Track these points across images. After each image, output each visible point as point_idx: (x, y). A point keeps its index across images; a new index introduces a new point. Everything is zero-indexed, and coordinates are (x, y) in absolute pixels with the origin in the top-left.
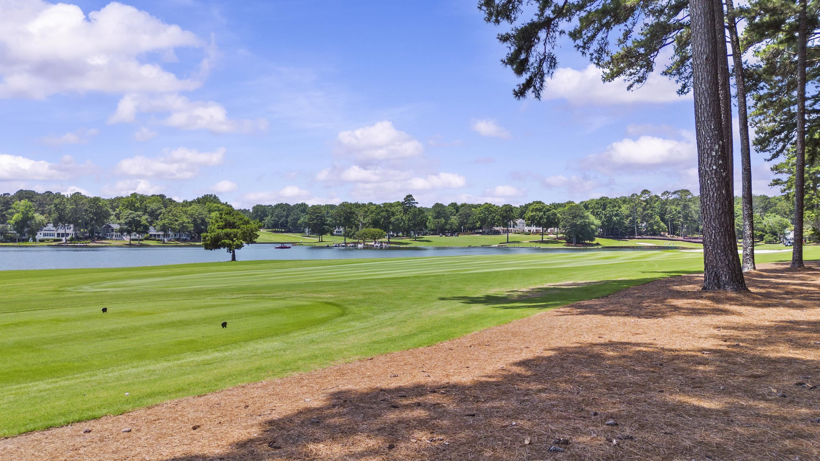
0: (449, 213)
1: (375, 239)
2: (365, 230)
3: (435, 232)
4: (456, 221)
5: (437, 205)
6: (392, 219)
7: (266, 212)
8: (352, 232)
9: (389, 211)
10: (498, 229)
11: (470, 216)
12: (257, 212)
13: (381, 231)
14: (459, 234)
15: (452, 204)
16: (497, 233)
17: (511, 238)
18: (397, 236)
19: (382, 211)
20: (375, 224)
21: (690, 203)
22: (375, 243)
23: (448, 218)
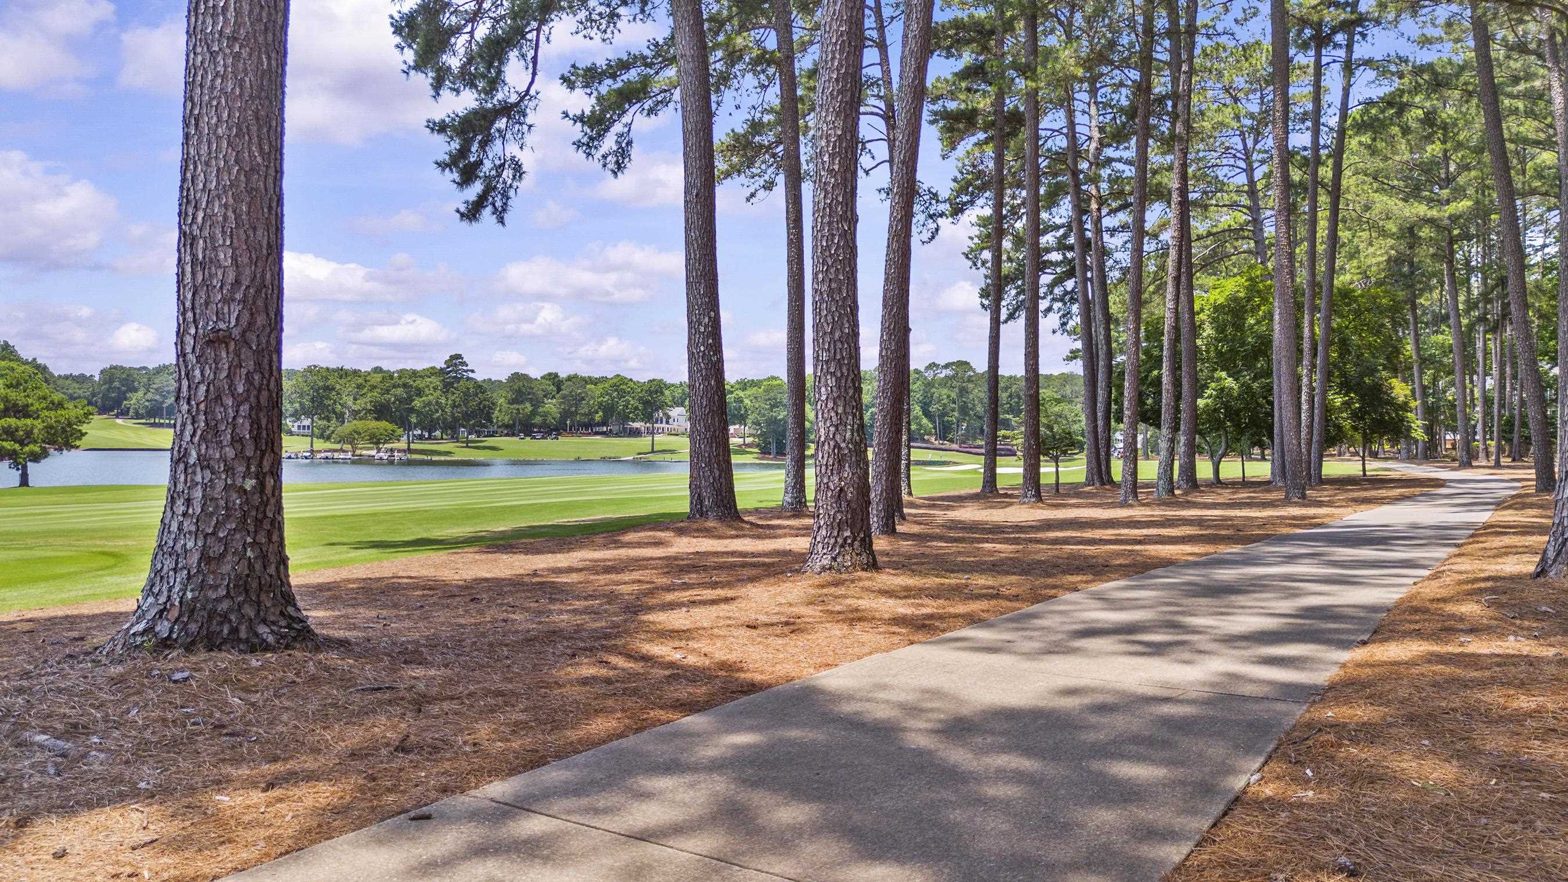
0: (541, 394)
1: (378, 443)
2: (358, 424)
3: (510, 430)
4: (555, 410)
5: (516, 377)
6: (417, 403)
7: (133, 382)
8: (331, 429)
9: (411, 386)
10: (636, 425)
11: (583, 399)
12: (111, 381)
13: (390, 426)
14: (560, 434)
15: (550, 374)
16: (636, 433)
17: (660, 444)
18: (430, 438)
19: (394, 386)
20: (381, 411)
21: (971, 386)
22: (378, 452)
23: (538, 402)
